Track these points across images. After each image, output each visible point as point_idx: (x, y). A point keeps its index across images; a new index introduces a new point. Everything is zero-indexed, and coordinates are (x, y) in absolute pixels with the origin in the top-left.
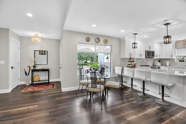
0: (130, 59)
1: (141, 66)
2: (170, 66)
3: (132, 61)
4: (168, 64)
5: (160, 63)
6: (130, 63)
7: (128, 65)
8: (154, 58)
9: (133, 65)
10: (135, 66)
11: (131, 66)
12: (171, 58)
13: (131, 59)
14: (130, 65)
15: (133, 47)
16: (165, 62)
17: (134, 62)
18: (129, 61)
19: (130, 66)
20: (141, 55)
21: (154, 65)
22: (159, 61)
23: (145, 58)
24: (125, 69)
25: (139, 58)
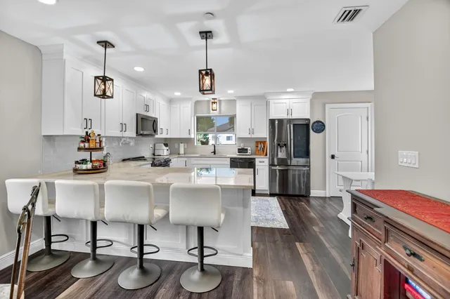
0: (87, 139)
1: (124, 160)
2: (186, 155)
3: (92, 145)
4: (182, 151)
5: (167, 148)
6: (86, 155)
7: (77, 162)
8: (156, 136)
9: (97, 164)
10: (104, 165)
11: (89, 166)
12: (188, 136)
13: (88, 141)
14: (84, 161)
15: (99, 93)
16: (176, 146)
17: (101, 149)
18: (79, 149)
19: (84, 167)
20: (123, 127)
21: (154, 155)
22: (166, 145)
23: (135, 135)
24: (60, 184)
25: (119, 134)
